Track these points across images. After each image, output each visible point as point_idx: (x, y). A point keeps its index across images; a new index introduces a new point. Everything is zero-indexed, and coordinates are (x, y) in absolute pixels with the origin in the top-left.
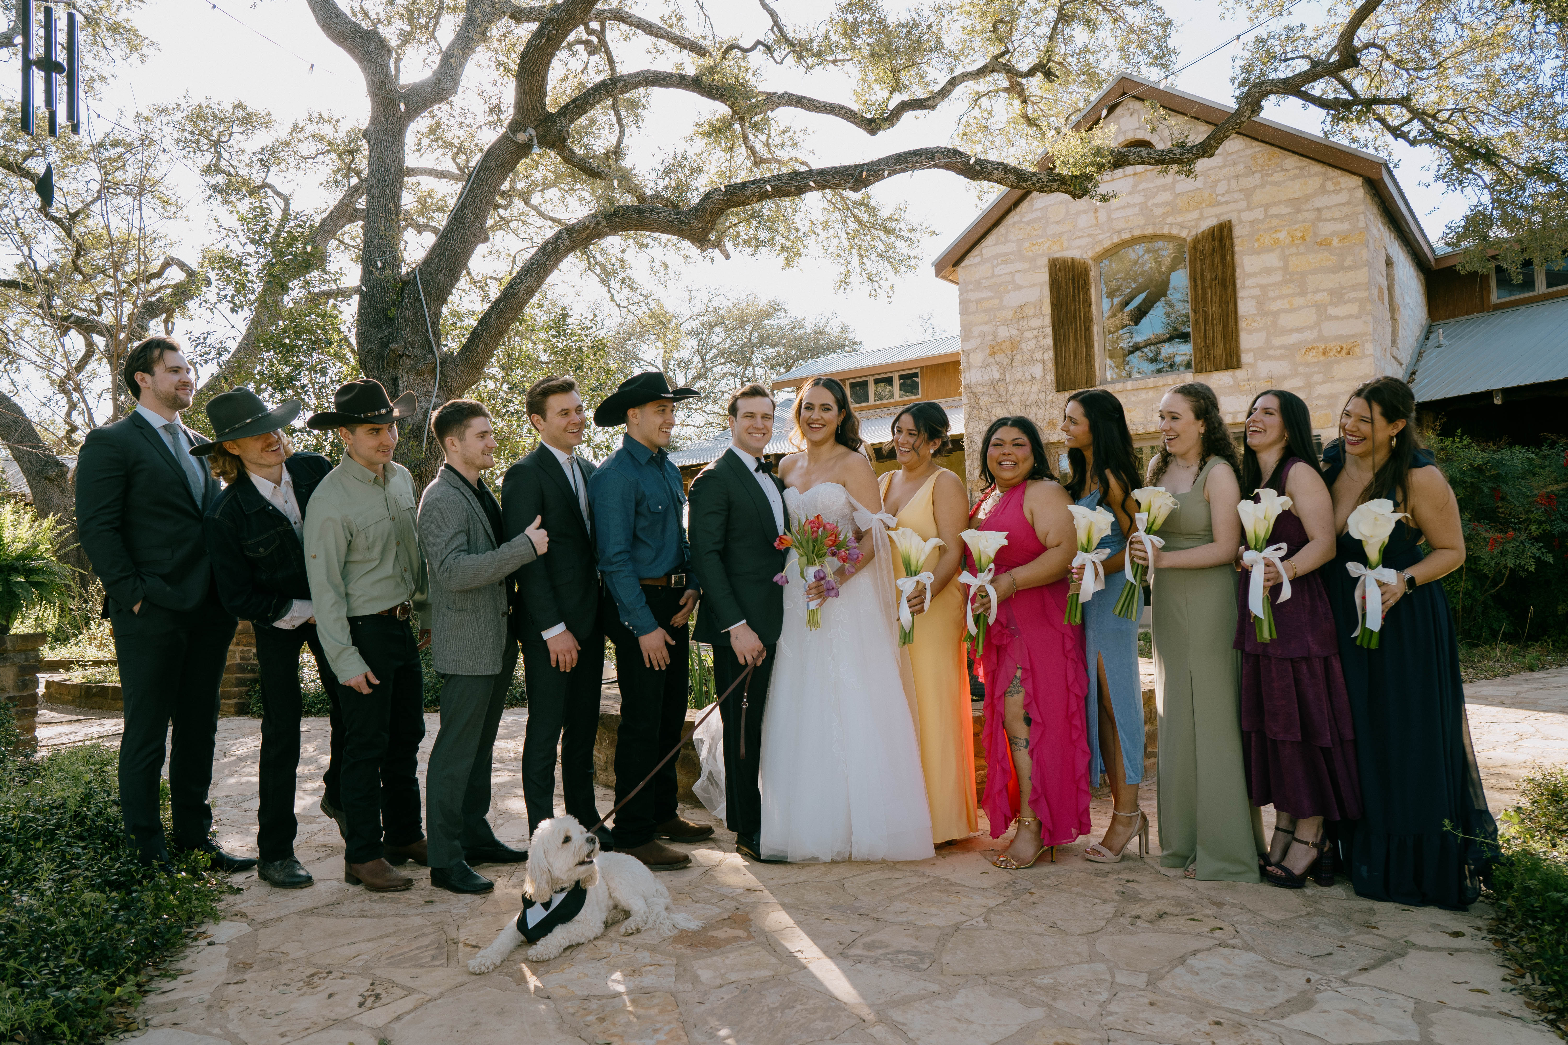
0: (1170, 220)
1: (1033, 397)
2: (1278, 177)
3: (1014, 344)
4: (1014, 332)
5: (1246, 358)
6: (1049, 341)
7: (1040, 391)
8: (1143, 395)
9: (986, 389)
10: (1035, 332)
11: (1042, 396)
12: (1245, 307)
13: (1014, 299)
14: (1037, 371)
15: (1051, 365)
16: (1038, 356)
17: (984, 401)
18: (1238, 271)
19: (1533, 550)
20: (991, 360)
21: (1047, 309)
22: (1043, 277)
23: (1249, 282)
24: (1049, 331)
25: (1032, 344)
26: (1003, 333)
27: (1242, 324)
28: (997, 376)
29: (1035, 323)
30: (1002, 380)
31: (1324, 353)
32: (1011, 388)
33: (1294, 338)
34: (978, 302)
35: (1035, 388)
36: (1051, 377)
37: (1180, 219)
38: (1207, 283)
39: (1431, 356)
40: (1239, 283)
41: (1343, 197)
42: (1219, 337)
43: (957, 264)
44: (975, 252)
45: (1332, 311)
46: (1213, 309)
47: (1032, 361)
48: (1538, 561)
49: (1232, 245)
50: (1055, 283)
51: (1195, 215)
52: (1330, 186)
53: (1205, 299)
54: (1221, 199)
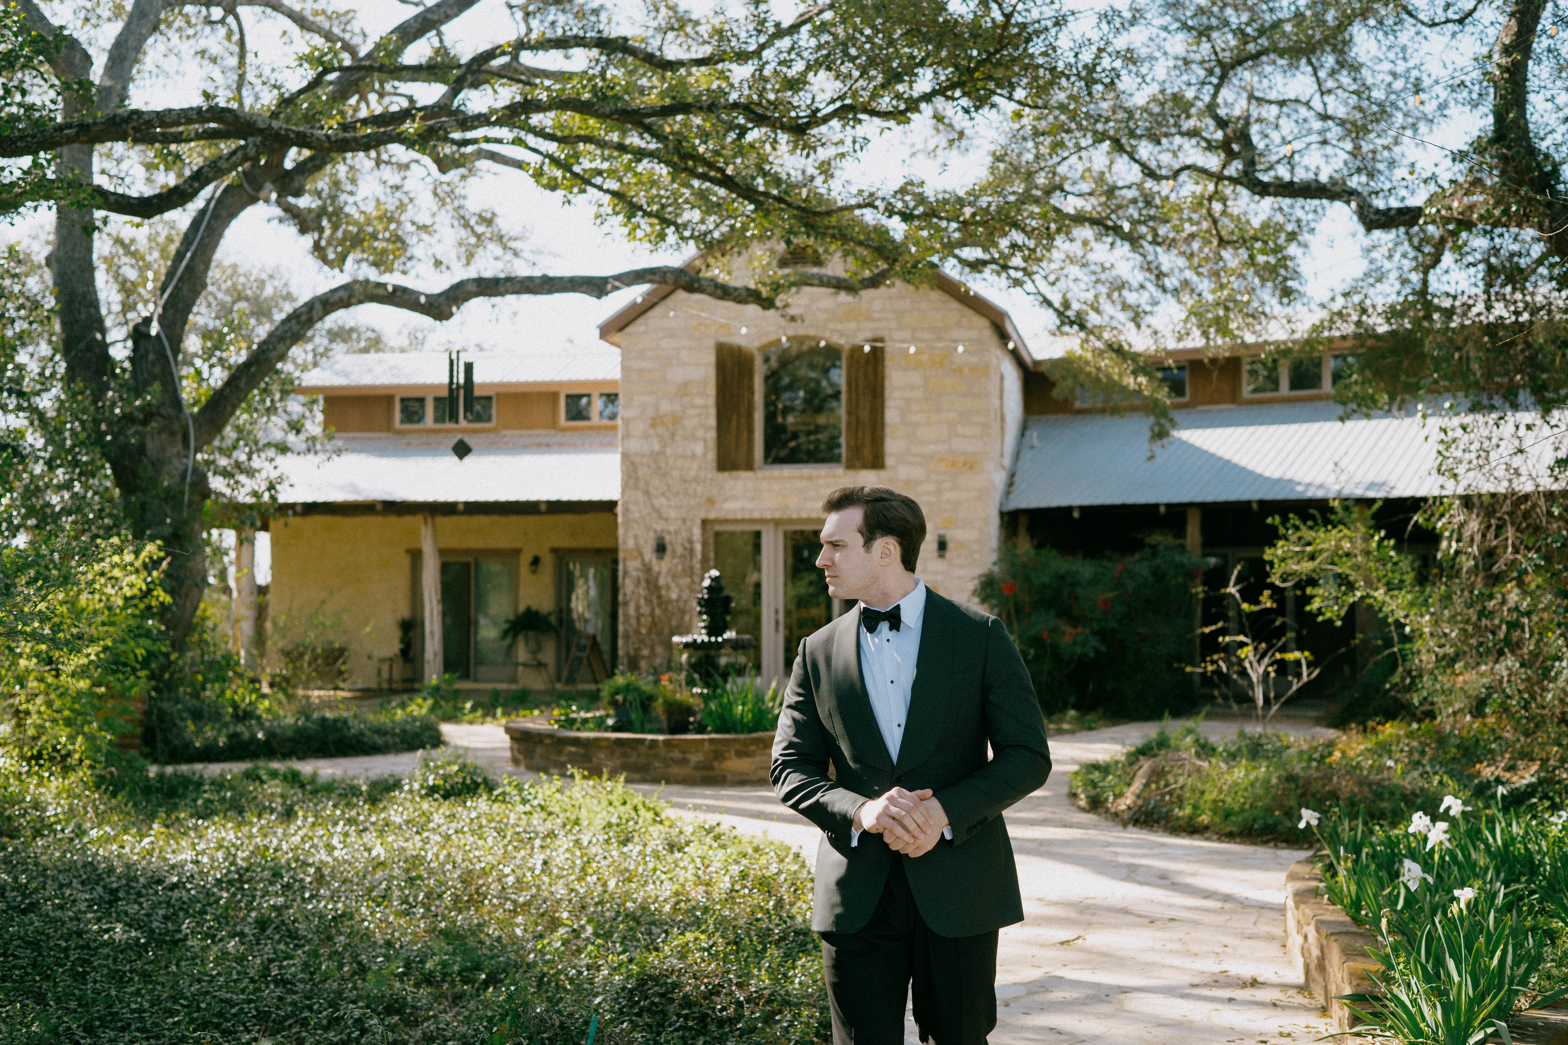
0: (831, 326)
1: (692, 473)
2: (924, 305)
3: (676, 420)
4: (677, 407)
5: (889, 461)
6: (712, 421)
7: (700, 468)
8: (799, 484)
9: (645, 460)
10: (698, 411)
11: (702, 474)
12: (891, 415)
13: (678, 375)
14: (698, 448)
15: (712, 444)
16: (700, 433)
17: (642, 471)
18: (887, 384)
19: (1094, 642)
20: (652, 432)
21: (711, 390)
22: (710, 358)
23: (897, 394)
24: (713, 411)
25: (694, 422)
26: (666, 407)
27: (888, 431)
28: (657, 447)
29: (698, 401)
30: (662, 453)
31: (953, 464)
32: (671, 461)
33: (929, 449)
34: (641, 371)
35: (695, 465)
36: (712, 456)
37: (839, 327)
38: (860, 390)
39: (1027, 456)
40: (887, 393)
41: (973, 334)
42: (868, 440)
43: (621, 329)
44: (640, 321)
45: (961, 430)
46: (864, 414)
47: (694, 439)
48: (1097, 651)
49: (883, 360)
50: (721, 366)
51: (853, 325)
52: (964, 322)
53: (858, 404)
54: (876, 315)
